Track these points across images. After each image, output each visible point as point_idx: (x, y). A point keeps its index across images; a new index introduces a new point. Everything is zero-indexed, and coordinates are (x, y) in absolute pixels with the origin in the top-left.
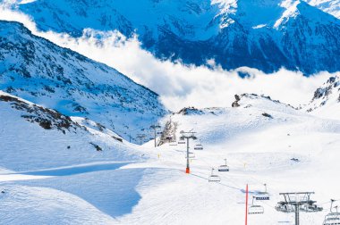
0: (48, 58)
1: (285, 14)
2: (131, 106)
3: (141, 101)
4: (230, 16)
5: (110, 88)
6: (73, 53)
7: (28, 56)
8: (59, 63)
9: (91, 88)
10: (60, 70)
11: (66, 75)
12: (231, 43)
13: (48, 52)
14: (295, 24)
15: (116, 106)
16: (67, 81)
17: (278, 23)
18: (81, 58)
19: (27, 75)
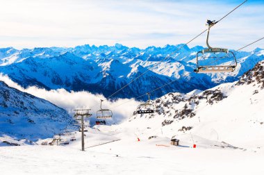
0: (16, 98)
1: (133, 71)
2: (56, 119)
3: (61, 116)
4: (107, 72)
5: (46, 111)
6: (28, 94)
7: (6, 97)
8: (21, 100)
9: (37, 111)
10: (22, 103)
11: (25, 105)
12: (107, 85)
13: (16, 95)
14: (136, 76)
15: (48, 119)
16: (25, 108)
17: (129, 75)
18: (33, 97)
19: (6, 106)
